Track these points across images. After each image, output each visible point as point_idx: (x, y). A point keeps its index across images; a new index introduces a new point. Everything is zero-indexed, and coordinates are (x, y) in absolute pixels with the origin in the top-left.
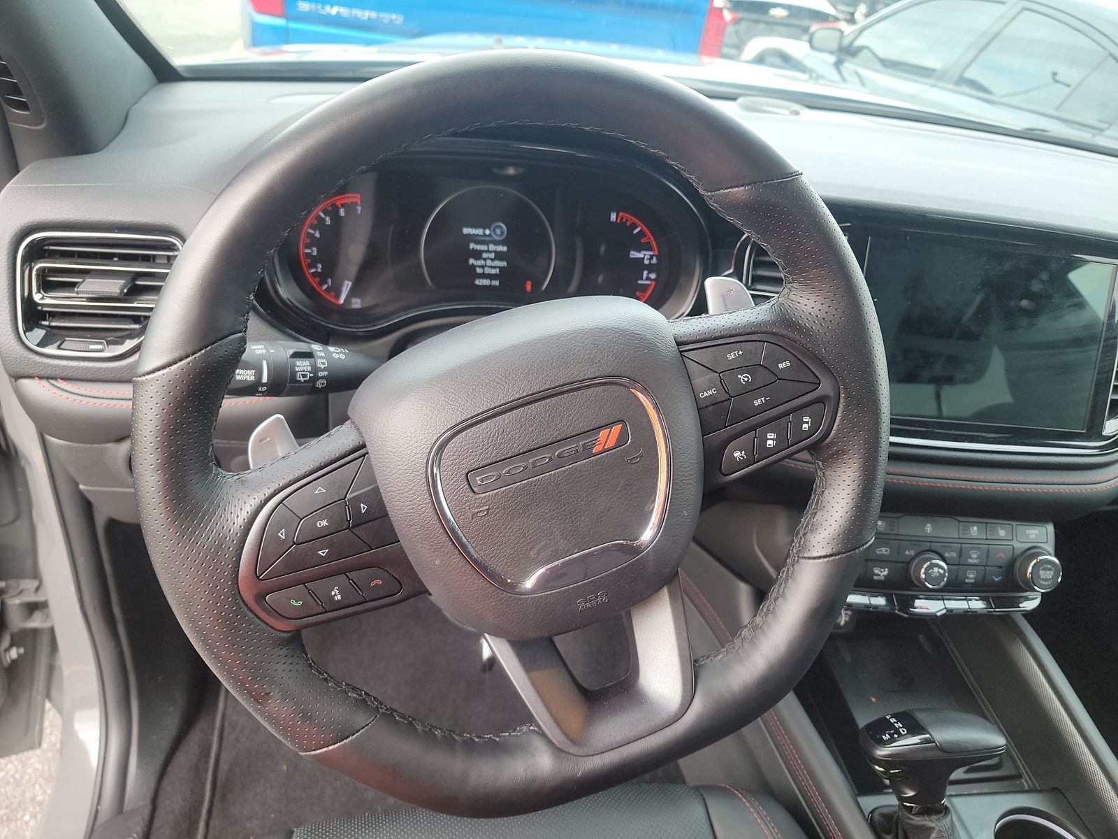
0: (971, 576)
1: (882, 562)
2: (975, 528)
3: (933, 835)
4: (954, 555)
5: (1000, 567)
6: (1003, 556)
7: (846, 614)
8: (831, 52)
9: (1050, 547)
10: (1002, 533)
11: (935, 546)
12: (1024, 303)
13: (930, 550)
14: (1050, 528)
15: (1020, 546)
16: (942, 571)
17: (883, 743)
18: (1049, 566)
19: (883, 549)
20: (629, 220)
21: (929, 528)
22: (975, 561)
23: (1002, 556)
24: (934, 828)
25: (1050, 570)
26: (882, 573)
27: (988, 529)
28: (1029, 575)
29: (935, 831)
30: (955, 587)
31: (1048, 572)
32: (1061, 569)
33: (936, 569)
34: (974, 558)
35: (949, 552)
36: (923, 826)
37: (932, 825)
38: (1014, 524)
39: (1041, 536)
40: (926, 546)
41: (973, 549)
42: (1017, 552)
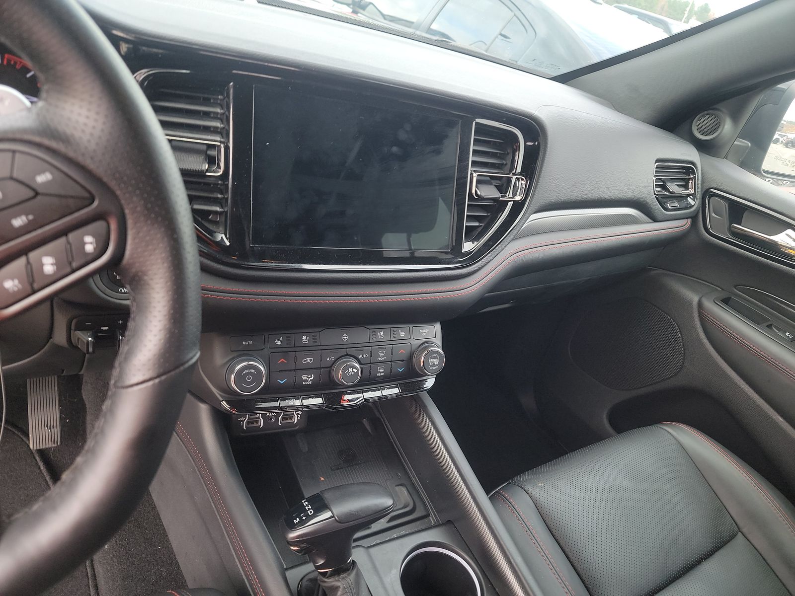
0: (381, 370)
1: (308, 369)
2: (382, 333)
3: (339, 593)
4: (366, 356)
5: (403, 360)
6: (404, 352)
7: (297, 414)
8: (348, 5)
9: (438, 341)
10: (402, 334)
11: (350, 351)
12: (395, 149)
13: (347, 355)
14: (438, 326)
15: (415, 343)
16: (355, 371)
17: (293, 527)
18: (436, 355)
19: (308, 359)
20: (19, 63)
21: (345, 337)
22: (383, 359)
23: (402, 351)
24: (339, 586)
25: (436, 358)
26: (308, 379)
27: (392, 332)
28: (422, 364)
29: (341, 589)
30: (367, 381)
31: (435, 360)
32: (444, 356)
33: (350, 370)
34: (382, 356)
35: (362, 354)
36: (333, 586)
37: (338, 584)
38: (411, 326)
39: (432, 333)
40: (344, 352)
41: (380, 349)
42: (413, 348)
